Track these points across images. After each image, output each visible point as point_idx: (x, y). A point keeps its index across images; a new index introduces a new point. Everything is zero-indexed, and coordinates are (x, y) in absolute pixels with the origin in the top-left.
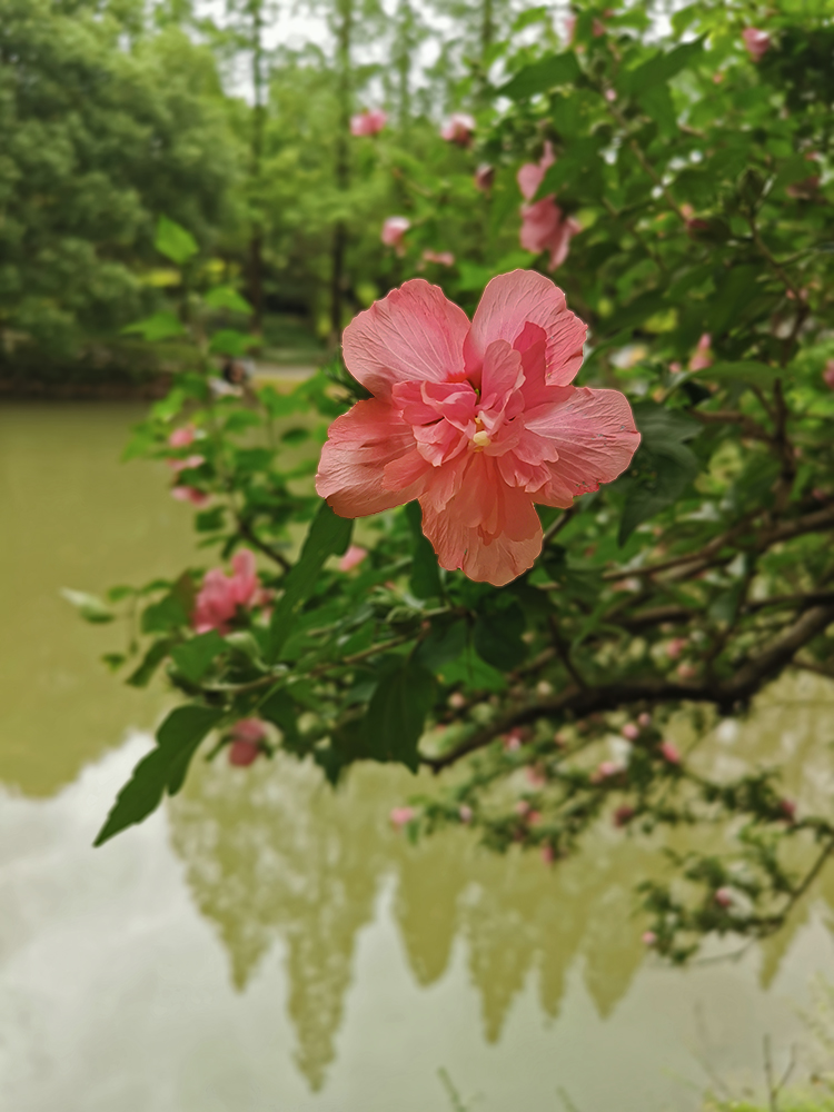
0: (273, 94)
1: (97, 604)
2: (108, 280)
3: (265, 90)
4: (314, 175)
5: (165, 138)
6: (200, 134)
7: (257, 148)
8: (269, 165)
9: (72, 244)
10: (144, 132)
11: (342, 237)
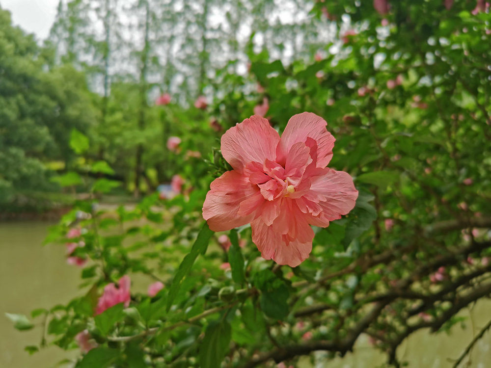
0: (112, 92)
1: (25, 320)
2: (29, 166)
3: (109, 91)
4: (130, 124)
5: (62, 106)
6: (79, 105)
7: (104, 112)
8: (109, 119)
9: (14, 150)
10: (53, 104)
11: (141, 150)
